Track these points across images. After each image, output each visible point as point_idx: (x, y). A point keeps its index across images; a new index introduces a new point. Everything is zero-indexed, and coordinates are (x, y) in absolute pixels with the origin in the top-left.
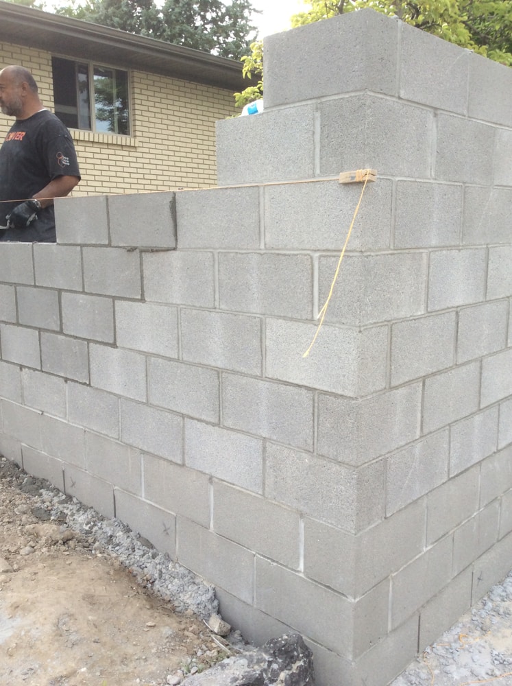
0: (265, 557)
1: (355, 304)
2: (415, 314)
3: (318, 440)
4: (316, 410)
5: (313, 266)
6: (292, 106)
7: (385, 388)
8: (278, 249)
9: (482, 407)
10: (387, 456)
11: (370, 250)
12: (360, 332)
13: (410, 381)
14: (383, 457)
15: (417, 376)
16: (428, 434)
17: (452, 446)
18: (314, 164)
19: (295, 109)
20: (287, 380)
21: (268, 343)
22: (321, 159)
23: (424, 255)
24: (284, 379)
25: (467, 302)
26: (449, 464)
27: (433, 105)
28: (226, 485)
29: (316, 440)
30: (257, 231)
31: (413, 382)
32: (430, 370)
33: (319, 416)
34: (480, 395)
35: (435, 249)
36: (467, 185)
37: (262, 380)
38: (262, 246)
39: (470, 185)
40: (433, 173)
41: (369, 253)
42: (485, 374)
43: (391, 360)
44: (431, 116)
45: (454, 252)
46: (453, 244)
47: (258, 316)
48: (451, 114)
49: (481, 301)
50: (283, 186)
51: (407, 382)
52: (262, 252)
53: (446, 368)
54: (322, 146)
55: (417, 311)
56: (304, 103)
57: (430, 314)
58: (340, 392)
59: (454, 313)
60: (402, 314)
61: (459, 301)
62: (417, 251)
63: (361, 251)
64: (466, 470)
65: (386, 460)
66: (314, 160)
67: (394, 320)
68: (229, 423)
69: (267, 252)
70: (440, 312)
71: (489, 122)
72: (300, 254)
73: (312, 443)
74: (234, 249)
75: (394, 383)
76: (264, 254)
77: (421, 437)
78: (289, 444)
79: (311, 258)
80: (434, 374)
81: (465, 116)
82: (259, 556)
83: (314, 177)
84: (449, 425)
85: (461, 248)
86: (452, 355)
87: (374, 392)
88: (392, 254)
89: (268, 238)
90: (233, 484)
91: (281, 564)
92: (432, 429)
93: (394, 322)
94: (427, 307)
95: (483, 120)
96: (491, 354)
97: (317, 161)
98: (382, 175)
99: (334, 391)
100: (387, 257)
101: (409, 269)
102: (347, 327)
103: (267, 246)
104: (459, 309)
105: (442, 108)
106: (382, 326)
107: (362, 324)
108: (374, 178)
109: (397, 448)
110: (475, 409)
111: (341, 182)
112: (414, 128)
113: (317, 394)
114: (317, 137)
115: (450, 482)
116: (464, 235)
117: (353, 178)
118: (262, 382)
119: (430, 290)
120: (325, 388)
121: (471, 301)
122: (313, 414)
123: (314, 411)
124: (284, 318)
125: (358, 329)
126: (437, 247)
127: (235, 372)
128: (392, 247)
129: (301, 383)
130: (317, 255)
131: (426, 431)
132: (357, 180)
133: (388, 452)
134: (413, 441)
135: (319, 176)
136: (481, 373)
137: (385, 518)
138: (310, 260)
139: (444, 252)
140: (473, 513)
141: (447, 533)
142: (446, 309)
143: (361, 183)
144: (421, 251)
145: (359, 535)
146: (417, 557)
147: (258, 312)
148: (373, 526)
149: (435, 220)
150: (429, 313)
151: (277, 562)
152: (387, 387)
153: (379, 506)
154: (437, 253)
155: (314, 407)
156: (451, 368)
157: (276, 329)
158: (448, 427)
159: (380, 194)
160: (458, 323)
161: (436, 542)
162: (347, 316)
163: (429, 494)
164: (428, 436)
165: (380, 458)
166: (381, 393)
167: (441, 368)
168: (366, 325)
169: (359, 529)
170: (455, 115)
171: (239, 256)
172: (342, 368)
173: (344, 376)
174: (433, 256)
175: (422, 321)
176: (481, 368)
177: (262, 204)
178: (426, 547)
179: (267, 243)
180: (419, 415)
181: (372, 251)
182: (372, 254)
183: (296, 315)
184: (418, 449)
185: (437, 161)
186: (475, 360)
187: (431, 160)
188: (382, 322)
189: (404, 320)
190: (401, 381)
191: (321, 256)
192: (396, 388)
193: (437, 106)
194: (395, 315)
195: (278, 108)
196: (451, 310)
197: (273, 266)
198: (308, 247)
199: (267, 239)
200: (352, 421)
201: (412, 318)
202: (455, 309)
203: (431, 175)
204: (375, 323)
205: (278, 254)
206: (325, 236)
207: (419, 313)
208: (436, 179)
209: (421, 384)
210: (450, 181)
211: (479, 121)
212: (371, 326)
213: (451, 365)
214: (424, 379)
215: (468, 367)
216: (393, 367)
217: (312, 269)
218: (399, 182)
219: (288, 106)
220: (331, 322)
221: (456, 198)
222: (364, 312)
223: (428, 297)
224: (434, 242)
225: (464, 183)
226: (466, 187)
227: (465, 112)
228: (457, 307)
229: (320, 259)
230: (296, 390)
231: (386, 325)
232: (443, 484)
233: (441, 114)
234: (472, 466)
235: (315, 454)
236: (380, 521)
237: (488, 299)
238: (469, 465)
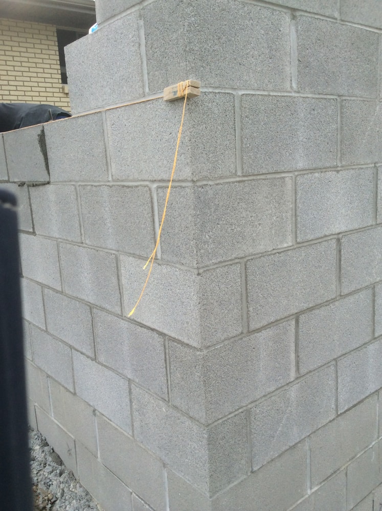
0: (139, 497)
1: (192, 242)
2: (279, 247)
4: (167, 357)
5: (152, 198)
6: (119, 17)
7: (242, 333)
8: (122, 181)
9: (377, 335)
10: (249, 406)
11: (206, 178)
12: (199, 274)
13: (277, 321)
14: (245, 408)
15: (286, 314)
16: (307, 373)
17: (339, 381)
18: (143, 81)
19: (121, 21)
20: (142, 322)
21: (124, 281)
22: (148, 74)
23: (287, 179)
24: (139, 320)
25: (350, 227)
26: (337, 400)
27: (289, 5)
29: (170, 390)
30: (104, 161)
31: (282, 321)
32: (306, 306)
33: (170, 363)
34: (374, 324)
35: (301, 173)
36: (344, 98)
37: (123, 319)
38: (110, 179)
39: (349, 98)
40: (294, 85)
41: (205, 183)
42: (379, 301)
43: (247, 302)
44: (287, 18)
45: (331, 175)
46: (328, 165)
47: (114, 252)
48: (316, 17)
49: (369, 224)
50: (120, 110)
51: (272, 323)
52: (111, 184)
53: (327, 301)
54: (148, 60)
55: (281, 242)
56: (129, 12)
57: (300, 245)
58: (186, 341)
59: (334, 241)
60: (261, 248)
61: (339, 227)
62: (278, 176)
63: (193, 181)
64: (359, 403)
65: (248, 412)
66: (142, 76)
67: (249, 256)
68: (102, 359)
69: (115, 183)
70: (315, 242)
71: (370, 27)
72: (141, 185)
73: (167, 392)
74: (90, 181)
75: (253, 326)
76: (113, 186)
77: (297, 378)
78: (149, 389)
79: (150, 190)
80: (311, 309)
81: (336, 19)
82: (135, 495)
83: (144, 96)
84: (335, 359)
85: (339, 169)
86: (333, 286)
87: (225, 339)
88: (239, 182)
89: (114, 168)
90: (111, 421)
91: (151, 508)
92: (312, 368)
93: (250, 258)
94: (296, 237)
95: (361, 25)
97: (146, 77)
99: (180, 338)
100: (233, 185)
101: (267, 197)
102: (186, 268)
103: (114, 178)
104: (340, 236)
105: (302, 8)
106: (231, 265)
107: (201, 266)
109: (264, 396)
110: (370, 338)
111: (165, 99)
112: (263, 32)
113: (167, 340)
114: (143, 48)
115: (339, 418)
116: (343, 154)
117: (175, 93)
118: (122, 321)
119: (299, 219)
120: (173, 335)
121: (356, 226)
122: (166, 361)
123: (165, 357)
124: (134, 255)
125: (196, 272)
126: (306, 170)
127: (103, 309)
128: (239, 173)
129: (152, 327)
130: (155, 185)
131: (303, 370)
132: (179, 95)
133: (252, 402)
134: (288, 384)
135: (149, 95)
136: (374, 301)
137: (252, 472)
138: (149, 192)
139: (317, 175)
140: (371, 443)
141: (339, 469)
142: (321, 238)
144: (283, 175)
145: (215, 497)
146: (300, 501)
147: (114, 248)
148: (235, 483)
149: (301, 139)
150: (299, 243)
151: (149, 505)
152: (245, 331)
153: (243, 462)
154: (306, 176)
155: (165, 353)
156: (334, 300)
157: (128, 267)
158: (334, 362)
159: (216, 112)
160: (340, 251)
161: (324, 481)
162: (186, 256)
163: (312, 436)
164: (307, 376)
165: (240, 411)
166: (236, 339)
167: (319, 302)
168: (207, 266)
169: (213, 491)
170: (322, 18)
171: (94, 189)
174: (300, 180)
175: (289, 253)
176: (374, 295)
177: (106, 132)
178: (311, 489)
179: (114, 173)
180: (293, 356)
181: (209, 179)
182: (210, 183)
183: (143, 253)
184: (293, 393)
185: (298, 71)
186: (367, 288)
187: (291, 70)
188: (231, 260)
189: (263, 255)
190: (265, 323)
191: (158, 187)
192: (258, 330)
193: (295, 6)
194: (251, 250)
195: (108, 23)
196: (329, 238)
197: (120, 199)
198: (146, 177)
199: (113, 170)
201: (275, 251)
202: (336, 236)
203: (291, 87)
204: (220, 262)
205: (123, 186)
206: (160, 164)
207: (285, 245)
208: (299, 92)
209: (293, 322)
210: (319, 94)
211: (356, 26)
212: (215, 267)
213: (333, 297)
214: (297, 317)
215: (356, 296)
216: (251, 309)
217: (152, 202)
218: (244, 97)
219: (116, 18)
220: (173, 262)
221: (330, 113)
222: (202, 251)
223: (296, 227)
224: (300, 165)
225: (339, 96)
226: (342, 100)
227: (336, 15)
228: (339, 234)
229: (157, 191)
230: (150, 333)
231: (237, 263)
232: (330, 421)
233: (301, 16)
234: (367, 397)
235: (170, 404)
236: (245, 477)
237: (378, 222)
238: (363, 397)
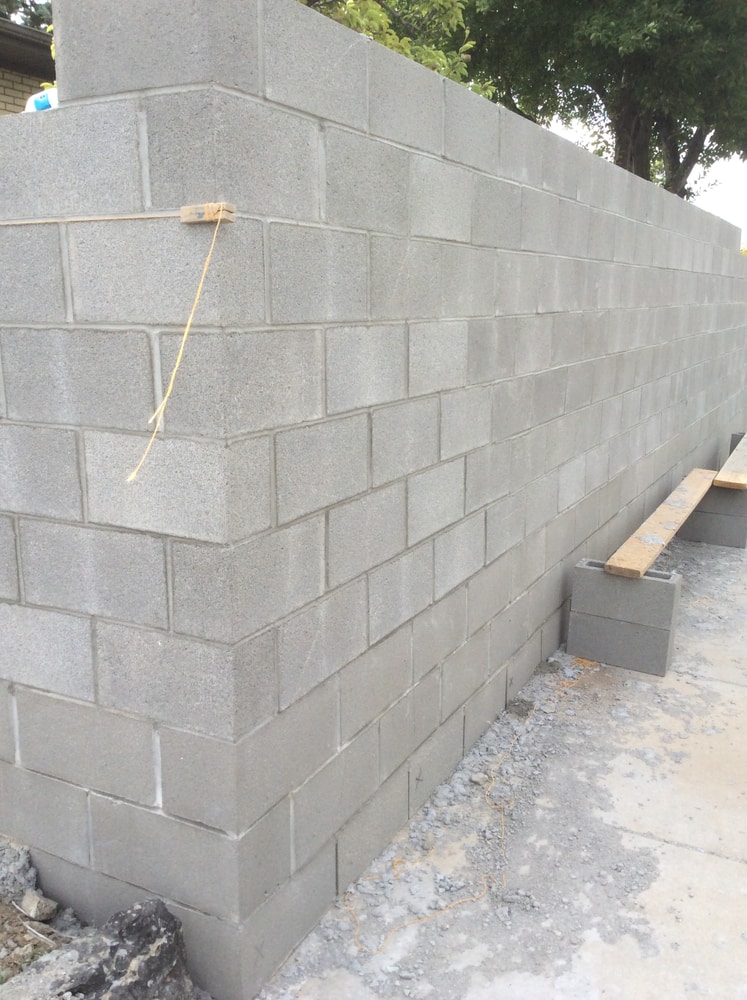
0: (104, 794)
1: (218, 406)
2: (309, 419)
3: (174, 612)
4: (169, 567)
5: (151, 348)
6: (102, 100)
7: (270, 527)
8: (95, 323)
9: (410, 544)
10: (277, 624)
11: (234, 325)
12: (227, 446)
13: (306, 515)
14: (272, 626)
15: (316, 507)
16: (337, 587)
17: (371, 602)
18: (141, 191)
19: (107, 106)
20: (124, 525)
21: (90, 469)
22: (152, 184)
23: (317, 333)
24: (118, 523)
25: (382, 401)
26: (368, 626)
27: (317, 114)
28: (35, 694)
29: (171, 613)
30: (59, 294)
31: (311, 516)
32: (334, 498)
33: (174, 575)
34: (407, 529)
35: (332, 325)
36: (373, 234)
37: (83, 527)
38: (70, 319)
39: (378, 234)
40: (323, 215)
41: (233, 330)
42: (412, 500)
43: (276, 487)
44: (315, 129)
45: (360, 330)
46: (358, 318)
47: (72, 428)
48: (346, 129)
49: (401, 398)
50: (96, 224)
51: (302, 517)
52: (72, 327)
53: (358, 494)
54: (152, 166)
55: (311, 413)
56: (119, 97)
57: (331, 417)
58: (203, 537)
59: (366, 416)
60: (290, 419)
61: (371, 398)
62: (308, 327)
63: (221, 327)
64: (392, 633)
65: (276, 630)
66: (141, 185)
67: (278, 427)
68: (35, 597)
69: (78, 326)
70: (345, 415)
71: (400, 144)
72: (130, 330)
73: (165, 615)
74: (27, 323)
75: (284, 518)
76: (75, 330)
77: (326, 593)
78: (133, 622)
79: (148, 336)
80: (341, 503)
81: (365, 133)
82: (94, 794)
83: (143, 211)
84: (366, 572)
85: (369, 324)
86: (365, 475)
87: (254, 534)
88: (268, 332)
89: (80, 305)
90: (48, 692)
91: (128, 801)
92: (342, 581)
93: (278, 430)
94: (326, 408)
95: (392, 141)
96: (418, 472)
97: (147, 186)
98: (245, 212)
99: (194, 536)
100: (262, 336)
101: (296, 354)
102: (207, 440)
103: (78, 318)
104: (371, 410)
105: (332, 118)
106: (260, 437)
107: (229, 435)
108: (230, 217)
109: (293, 612)
110: (401, 548)
111: (184, 220)
112: (291, 145)
113: (169, 544)
114: (144, 150)
115: (371, 651)
116: (373, 305)
117: (201, 215)
118: (84, 530)
119: (329, 384)
120: (181, 533)
121: (388, 399)
122: (166, 573)
123: (166, 567)
124: (113, 430)
125: (223, 443)
126: (336, 322)
127: (39, 517)
128: (268, 321)
129: (144, 528)
130: (155, 332)
131: (333, 584)
132: (206, 218)
133: (280, 619)
134: (316, 600)
135: (151, 210)
136: (407, 498)
137: (279, 712)
138: (145, 340)
139: (347, 329)
140: (405, 690)
141: (370, 722)
142: (352, 411)
143: (213, 223)
144: (313, 327)
145: (240, 742)
146: (329, 761)
147: (72, 422)
148: (261, 725)
149: (330, 283)
150: (329, 416)
151: (122, 799)
152: (273, 526)
153: (270, 697)
154: (336, 330)
155: (166, 563)
156: (365, 493)
157: (99, 448)
158: (364, 576)
159: (245, 242)
160: (371, 430)
161: (355, 735)
162: (207, 424)
163: (342, 672)
164: (337, 591)
165: (268, 628)
166: (265, 534)
167: (350, 494)
168: (236, 436)
169: (239, 734)
170: (351, 131)
171: (34, 333)
172: (204, 501)
173: (207, 513)
174: (330, 335)
175: (320, 427)
176: (407, 490)
177: (65, 251)
178: (341, 745)
179: (77, 312)
180: (322, 563)
181: (238, 326)
182: (239, 331)
183: (131, 425)
184: (322, 610)
185: (327, 197)
186: (399, 480)
187: (319, 195)
188: (259, 431)
189: (294, 427)
190: (293, 516)
191: (162, 334)
192: (287, 525)
193: (324, 115)
194: (280, 421)
195: (80, 103)
196: (360, 412)
197: (89, 350)
198: (141, 319)
199: (78, 308)
200: (223, 578)
201: (304, 424)
202: (366, 410)
203: (320, 217)
204: (249, 433)
205: (96, 331)
206: (168, 302)
207: (315, 417)
208: (327, 223)
209: (323, 519)
210: (348, 227)
211: (386, 142)
212: (244, 438)
213: (365, 489)
214: (327, 511)
215: (388, 490)
216: (280, 497)
217: (151, 354)
218: (273, 227)
219: (96, 100)
220: (184, 434)
221: (359, 251)
222: (231, 417)
223: (326, 394)
224: (330, 316)
225: (369, 231)
226: (372, 237)
227: (365, 127)
228: (370, 407)
229: (160, 338)
230: (138, 538)
231: (266, 435)
232: (362, 654)
233: (329, 127)
234: (400, 627)
235: (171, 632)
236: (271, 718)
237: (410, 396)
238: (396, 626)
